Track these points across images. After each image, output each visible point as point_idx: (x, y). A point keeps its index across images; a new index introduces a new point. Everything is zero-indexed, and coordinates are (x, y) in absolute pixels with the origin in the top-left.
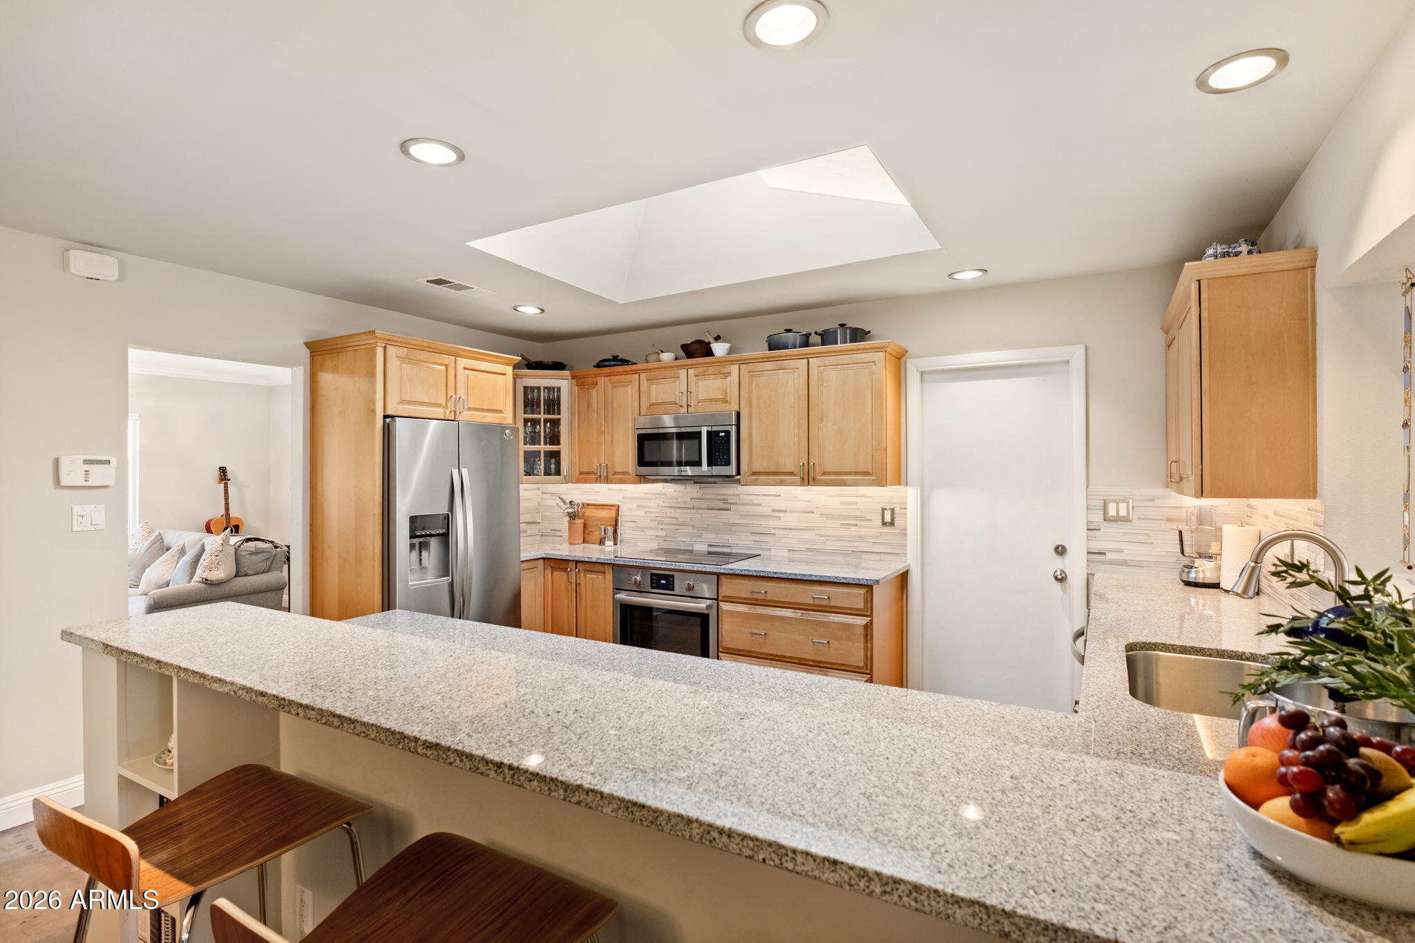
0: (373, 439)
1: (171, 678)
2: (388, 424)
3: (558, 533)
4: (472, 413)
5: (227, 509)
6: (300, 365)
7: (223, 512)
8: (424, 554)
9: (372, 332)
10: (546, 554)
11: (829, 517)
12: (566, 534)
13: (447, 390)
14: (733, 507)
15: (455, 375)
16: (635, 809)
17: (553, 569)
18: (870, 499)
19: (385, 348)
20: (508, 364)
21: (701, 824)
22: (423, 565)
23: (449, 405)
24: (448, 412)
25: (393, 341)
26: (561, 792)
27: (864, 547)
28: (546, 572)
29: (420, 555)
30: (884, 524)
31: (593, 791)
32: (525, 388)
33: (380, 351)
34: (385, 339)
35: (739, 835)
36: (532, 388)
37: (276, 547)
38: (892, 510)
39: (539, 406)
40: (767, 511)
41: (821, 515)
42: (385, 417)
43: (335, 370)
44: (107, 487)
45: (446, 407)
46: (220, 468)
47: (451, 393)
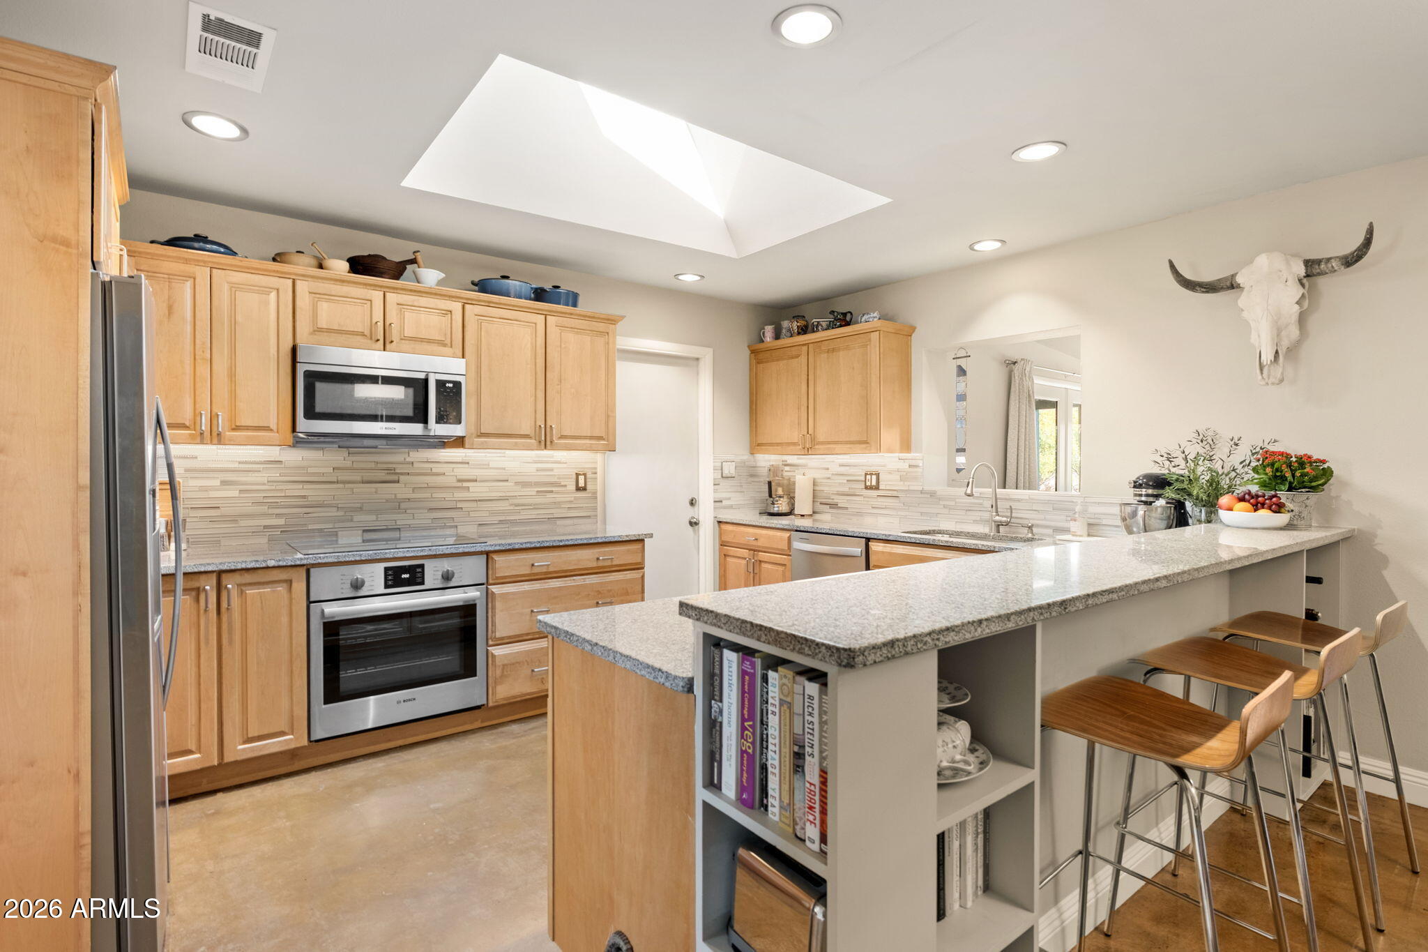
11: (525, 484)
14: (402, 478)
18: (565, 466)
27: (558, 513)
30: (578, 489)
38: (585, 475)
40: (451, 481)
41: (517, 483)
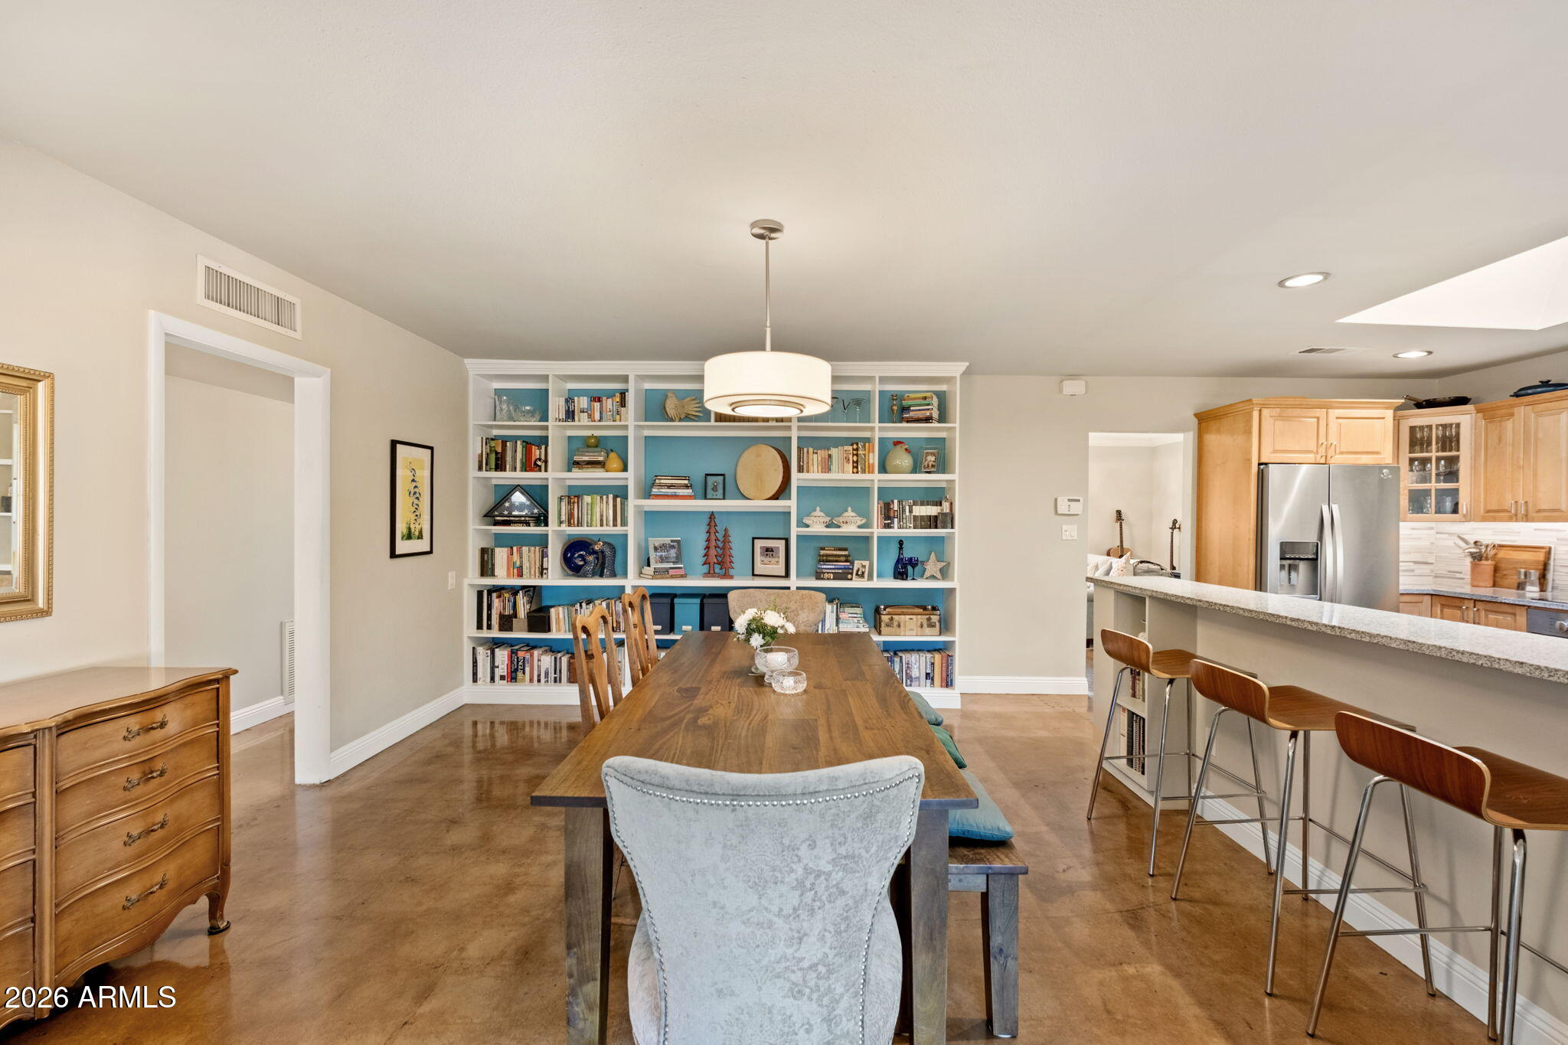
0: (1249, 485)
1: (1145, 599)
2: (1262, 470)
3: (1458, 575)
4: (1344, 456)
5: (1122, 542)
6: (1190, 431)
7: (1119, 544)
8: (1293, 574)
9: (1250, 400)
10: (1435, 591)
12: (1468, 577)
13: (1318, 438)
15: (1327, 425)
16: (1409, 644)
17: (1443, 606)
19: (1260, 410)
20: (1387, 408)
21: (1446, 649)
22: (1292, 583)
23: (1320, 451)
24: (1319, 456)
25: (1266, 405)
26: (1368, 638)
28: (1434, 608)
29: (1290, 575)
31: (1386, 636)
32: (1412, 429)
33: (1256, 414)
34: (1260, 404)
35: (1468, 653)
36: (1422, 428)
37: (1162, 569)
39: (1429, 444)
42: (1260, 464)
43: (1218, 431)
44: (1077, 515)
45: (1317, 453)
46: (1117, 511)
47: (1322, 440)
